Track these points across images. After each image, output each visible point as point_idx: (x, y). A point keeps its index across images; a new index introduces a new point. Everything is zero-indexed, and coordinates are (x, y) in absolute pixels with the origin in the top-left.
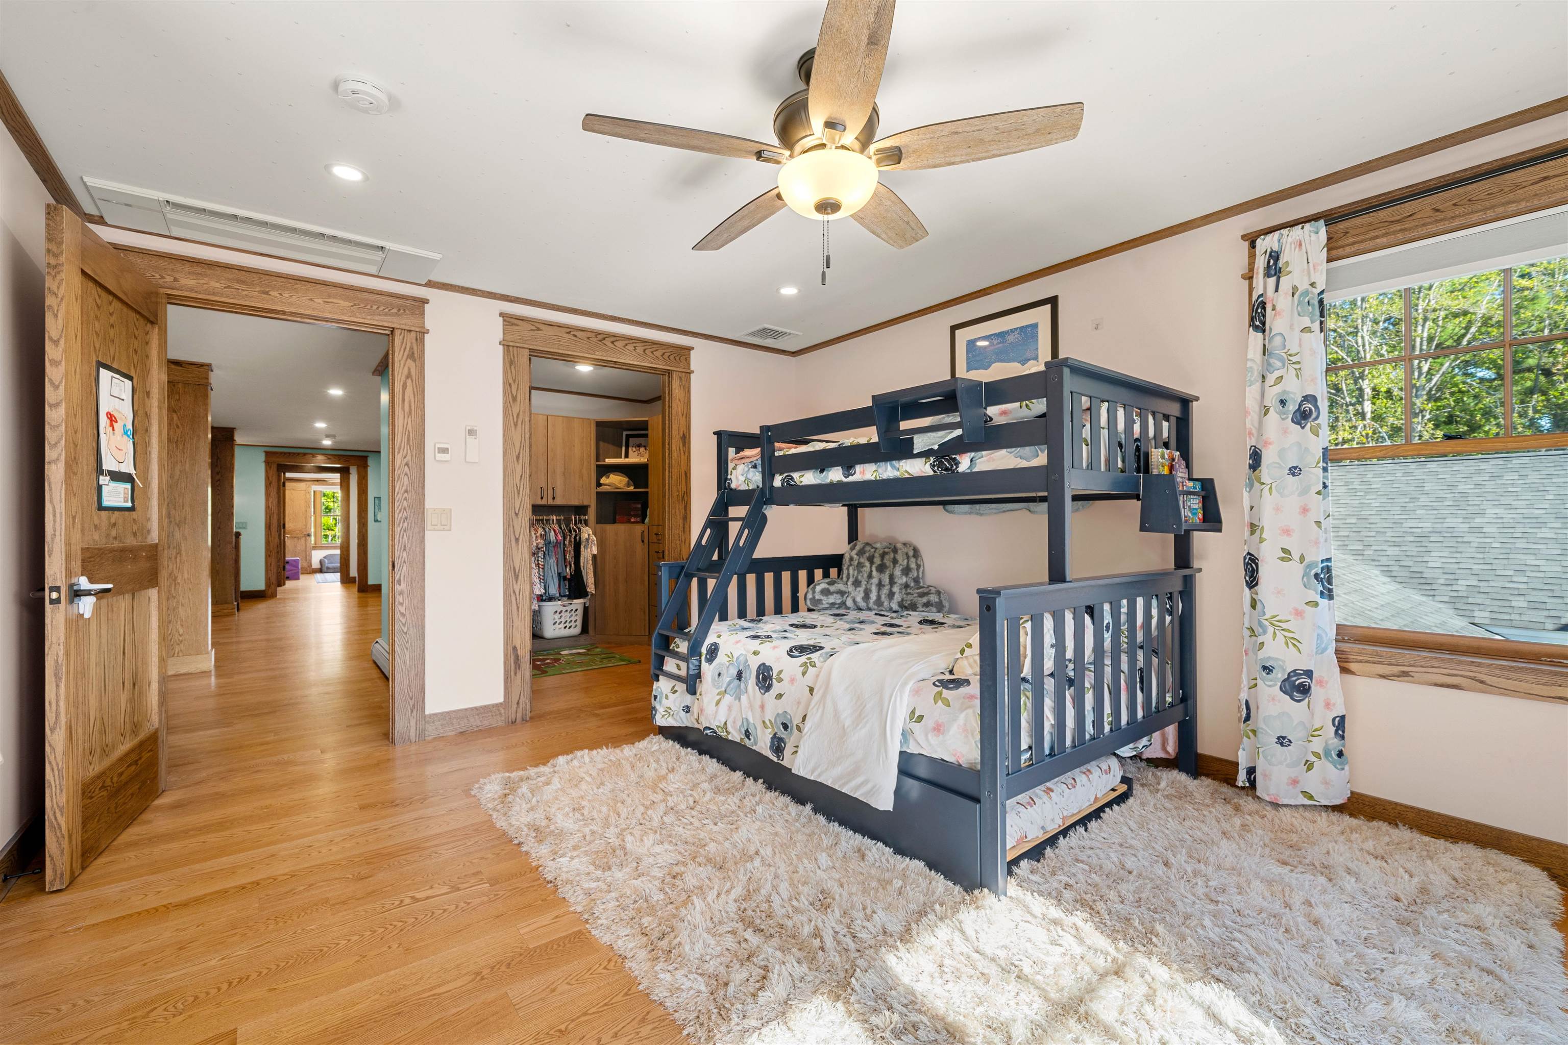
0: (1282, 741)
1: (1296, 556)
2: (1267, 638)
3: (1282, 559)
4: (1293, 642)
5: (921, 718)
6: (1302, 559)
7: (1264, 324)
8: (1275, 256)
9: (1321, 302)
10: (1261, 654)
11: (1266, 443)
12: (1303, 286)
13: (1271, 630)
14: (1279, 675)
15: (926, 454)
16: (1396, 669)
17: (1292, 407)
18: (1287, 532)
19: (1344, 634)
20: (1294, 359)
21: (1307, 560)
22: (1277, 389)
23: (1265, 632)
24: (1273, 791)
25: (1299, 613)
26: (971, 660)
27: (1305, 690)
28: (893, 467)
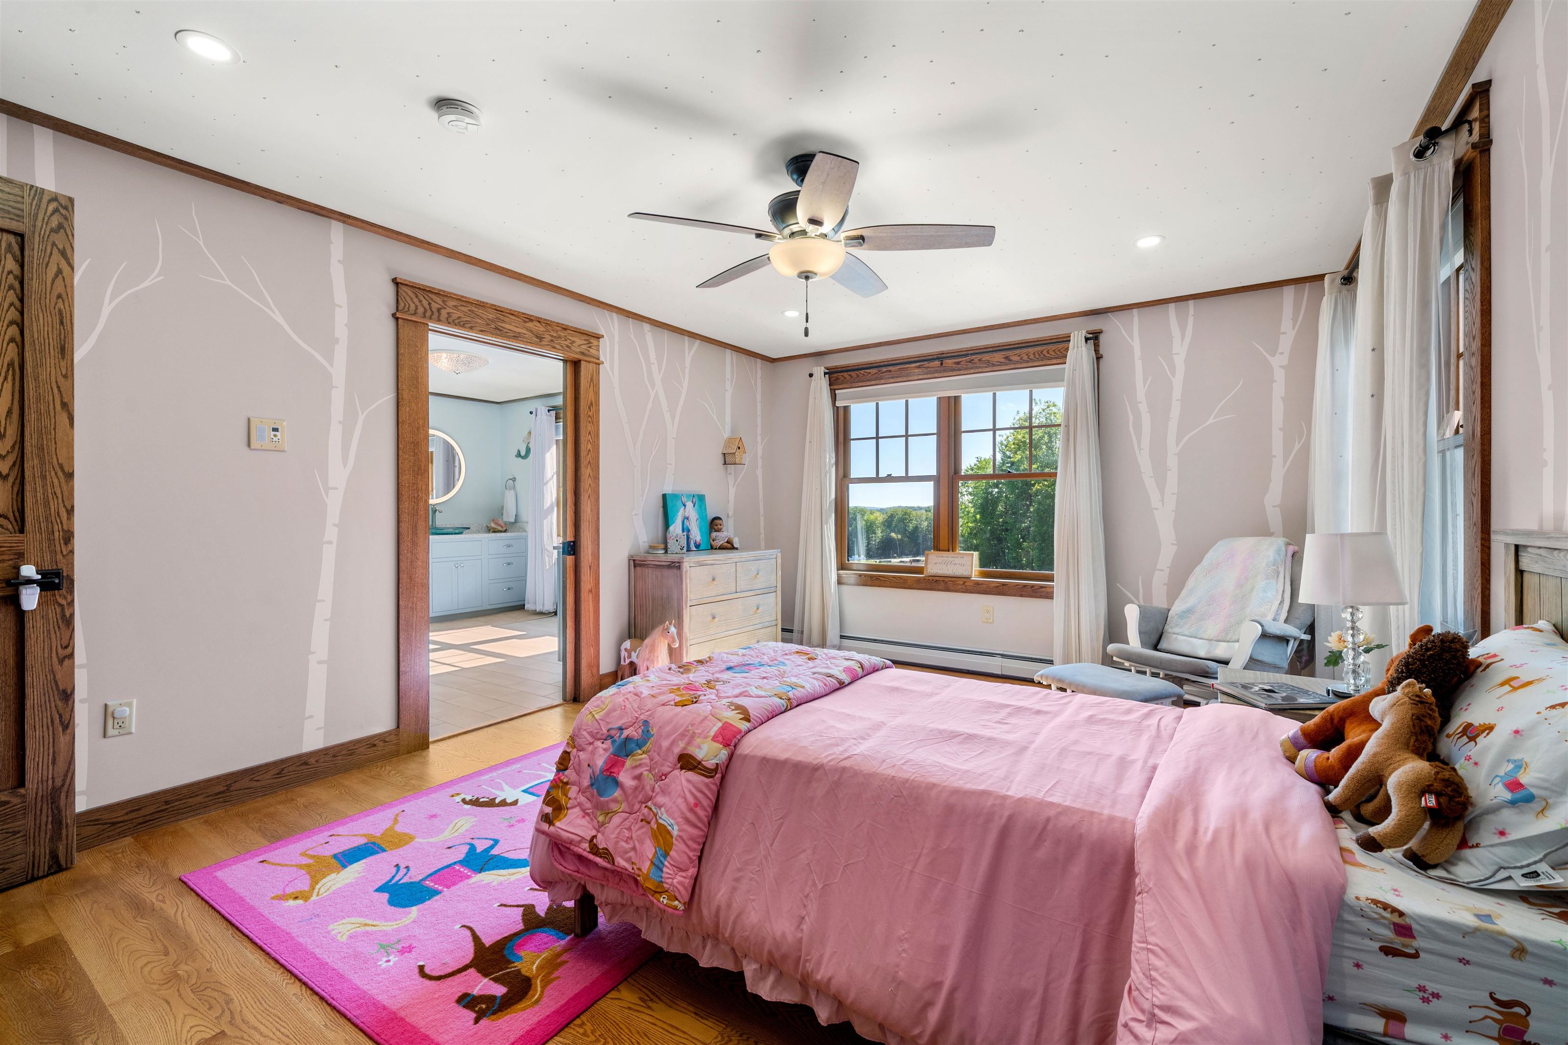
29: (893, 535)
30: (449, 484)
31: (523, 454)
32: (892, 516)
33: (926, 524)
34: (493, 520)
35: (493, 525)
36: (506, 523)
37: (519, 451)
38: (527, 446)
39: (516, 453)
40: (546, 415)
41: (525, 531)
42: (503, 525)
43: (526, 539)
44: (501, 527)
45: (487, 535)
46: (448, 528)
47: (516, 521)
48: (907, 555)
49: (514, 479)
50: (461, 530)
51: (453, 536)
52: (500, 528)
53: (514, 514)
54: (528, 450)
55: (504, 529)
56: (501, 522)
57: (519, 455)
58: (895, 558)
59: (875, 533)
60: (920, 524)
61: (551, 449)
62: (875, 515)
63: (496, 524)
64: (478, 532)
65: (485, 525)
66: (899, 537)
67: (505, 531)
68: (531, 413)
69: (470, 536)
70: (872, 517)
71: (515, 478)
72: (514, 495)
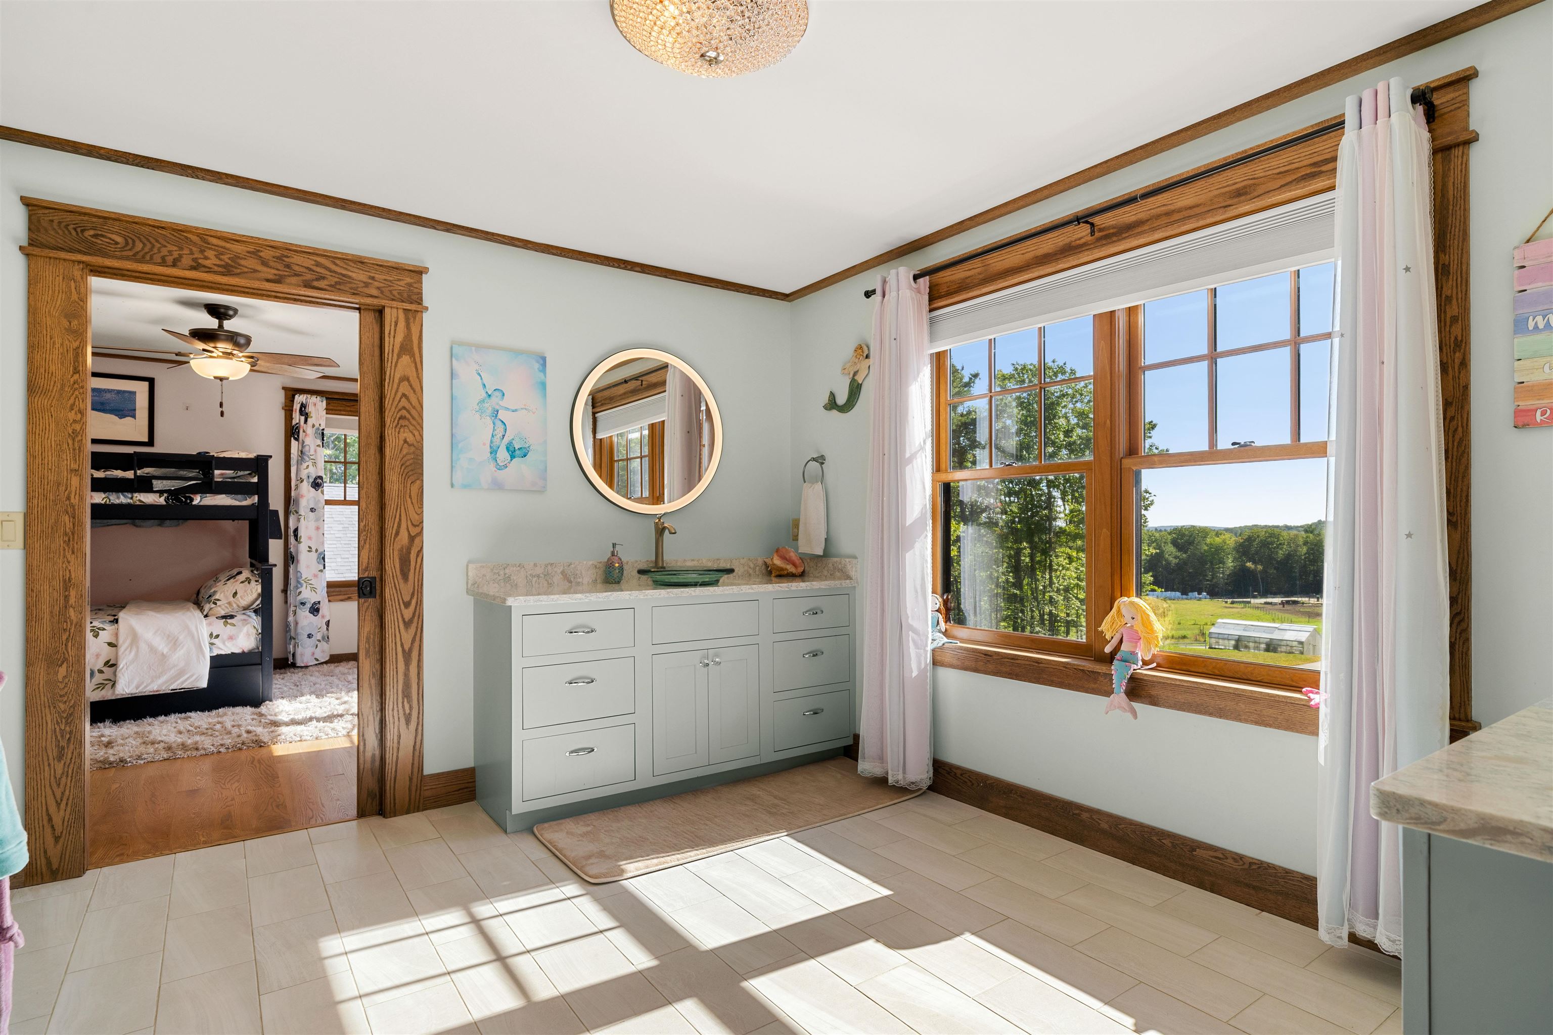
0: (310, 636)
1: (314, 550)
2: (303, 589)
3: (309, 551)
4: (314, 589)
5: (217, 636)
6: (317, 551)
7: (298, 436)
8: (303, 406)
9: (323, 434)
10: (300, 598)
11: (302, 496)
12: (317, 425)
13: (305, 585)
14: (309, 606)
15: (161, 492)
16: (346, 596)
17: (311, 480)
18: (310, 538)
19: (331, 585)
20: (312, 457)
21: (319, 551)
22: (306, 471)
23: (302, 586)
24: (305, 661)
25: (315, 576)
26: (223, 607)
27: (318, 610)
28: (124, 496)
29: (1249, 564)
30: (692, 475)
31: (841, 399)
32: (1250, 539)
33: (1305, 549)
34: (777, 551)
35: (778, 562)
36: (803, 558)
37: (832, 396)
38: (853, 380)
39: (825, 399)
40: (911, 288)
41: (849, 577)
42: (798, 562)
43: (848, 595)
44: (794, 565)
45: (770, 587)
46: (687, 571)
47: (827, 554)
48: (1274, 594)
49: (820, 460)
50: (713, 577)
51: (698, 591)
52: (791, 568)
53: (824, 536)
54: (855, 390)
55: (800, 570)
56: (793, 555)
57: (832, 404)
58: (1255, 597)
59: (1224, 563)
60: (1296, 551)
61: (921, 375)
62: (1223, 537)
63: (783, 558)
64: (748, 578)
65: (760, 562)
66: (1260, 567)
67: (802, 576)
68: (868, 294)
69: (734, 589)
70: (1218, 540)
71: (823, 457)
72: (822, 495)
